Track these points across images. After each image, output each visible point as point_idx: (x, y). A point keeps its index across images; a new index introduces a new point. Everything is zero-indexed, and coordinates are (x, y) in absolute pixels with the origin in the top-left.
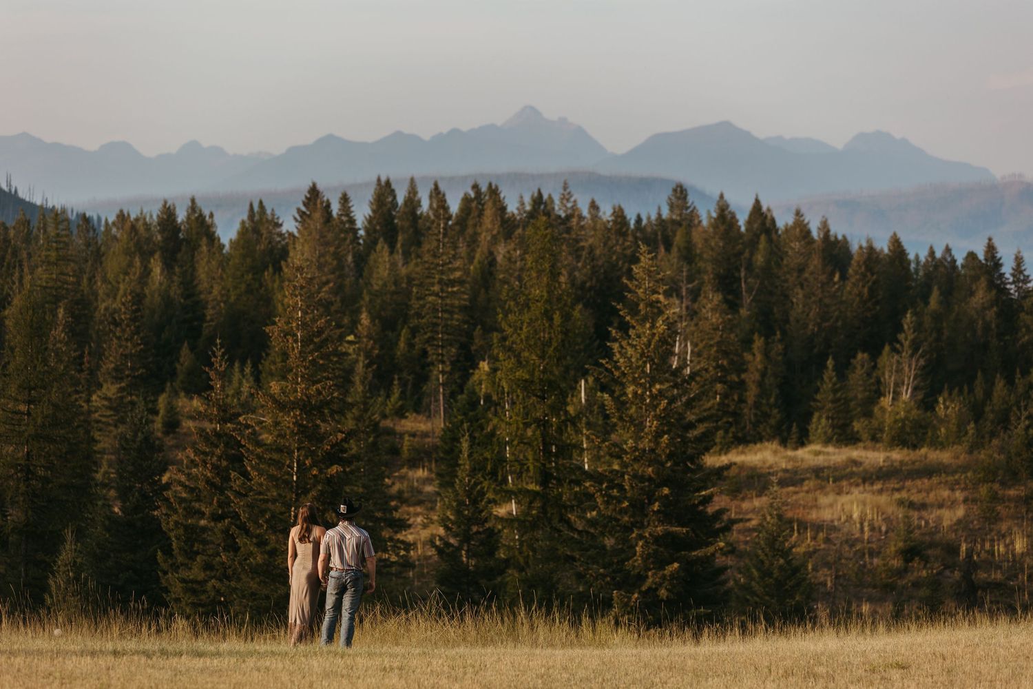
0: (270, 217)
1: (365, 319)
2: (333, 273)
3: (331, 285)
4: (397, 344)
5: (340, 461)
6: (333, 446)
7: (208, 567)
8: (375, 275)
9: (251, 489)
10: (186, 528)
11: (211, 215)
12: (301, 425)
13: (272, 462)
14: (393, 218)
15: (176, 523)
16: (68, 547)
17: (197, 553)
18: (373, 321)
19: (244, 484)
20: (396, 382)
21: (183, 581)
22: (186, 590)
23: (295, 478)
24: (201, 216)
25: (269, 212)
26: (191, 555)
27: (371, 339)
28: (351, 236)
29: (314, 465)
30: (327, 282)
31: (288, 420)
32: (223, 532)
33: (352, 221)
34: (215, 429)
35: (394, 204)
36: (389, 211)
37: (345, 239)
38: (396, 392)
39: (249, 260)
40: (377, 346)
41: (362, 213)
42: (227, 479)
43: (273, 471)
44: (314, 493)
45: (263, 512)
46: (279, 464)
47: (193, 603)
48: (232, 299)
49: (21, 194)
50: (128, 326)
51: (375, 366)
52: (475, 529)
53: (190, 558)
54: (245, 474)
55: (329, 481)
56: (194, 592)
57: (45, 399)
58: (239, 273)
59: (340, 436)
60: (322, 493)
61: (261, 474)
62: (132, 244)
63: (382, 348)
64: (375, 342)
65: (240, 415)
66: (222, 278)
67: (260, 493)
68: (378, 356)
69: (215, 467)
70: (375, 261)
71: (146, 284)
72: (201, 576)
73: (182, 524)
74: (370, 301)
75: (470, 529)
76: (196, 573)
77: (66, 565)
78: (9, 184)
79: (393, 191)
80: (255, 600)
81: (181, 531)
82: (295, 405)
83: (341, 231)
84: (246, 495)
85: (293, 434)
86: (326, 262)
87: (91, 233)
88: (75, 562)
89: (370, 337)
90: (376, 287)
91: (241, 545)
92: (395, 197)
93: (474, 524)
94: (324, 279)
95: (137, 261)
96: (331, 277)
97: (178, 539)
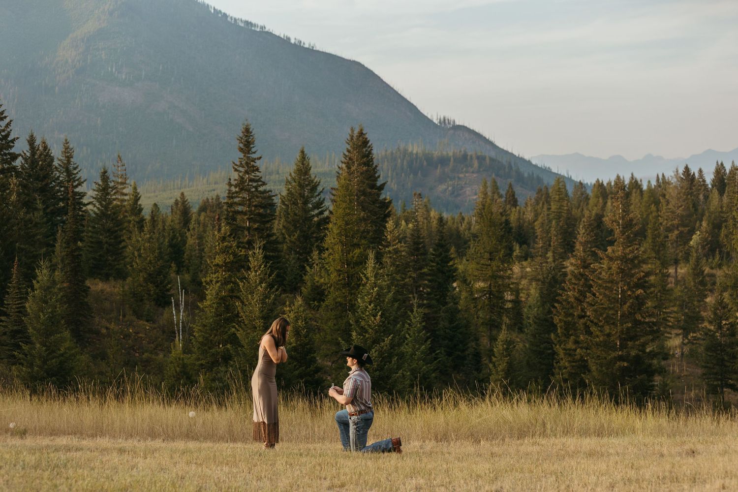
0: (667, 181)
1: (704, 224)
2: (684, 202)
3: (683, 207)
4: (720, 235)
5: (643, 287)
6: (639, 279)
7: (576, 342)
8: (712, 204)
9: (597, 302)
10: (565, 322)
11: (641, 181)
12: (621, 269)
13: (606, 288)
14: (724, 179)
15: (560, 320)
16: (503, 332)
17: (571, 335)
18: (708, 224)
19: (594, 299)
20: (717, 252)
21: (564, 349)
22: (565, 354)
23: (620, 296)
24: (636, 181)
25: (667, 178)
26: (568, 336)
27: (707, 233)
28: (703, 188)
29: (628, 289)
30: (681, 206)
31: (614, 266)
32: (583, 324)
33: (704, 181)
34: (580, 272)
35: (725, 174)
36: (722, 176)
37: (700, 189)
38: (718, 257)
39: (652, 199)
40: (710, 236)
41: (709, 178)
42: (585, 297)
43: (607, 292)
44: (628, 304)
45: (601, 315)
46: (611, 290)
47: (569, 361)
48: (645, 216)
49: (573, 178)
50: (588, 228)
51: (709, 245)
52: (724, 322)
53: (568, 338)
54: (594, 295)
55: (637, 297)
56: (570, 355)
57: (497, 258)
58: (648, 205)
59: (642, 274)
60: (632, 304)
61: (600, 294)
62: (599, 193)
63: (712, 237)
64: (709, 235)
65: (592, 264)
66: (640, 207)
67: (602, 304)
68: (710, 240)
69: (579, 291)
70: (712, 198)
71: (604, 210)
72: (574, 347)
73: (563, 320)
74: (709, 216)
75: (721, 323)
76: (571, 345)
77: (502, 341)
78: (568, 174)
79: (724, 167)
80: (599, 359)
81: (563, 324)
82: (617, 258)
83: (699, 186)
84: (594, 305)
85: (618, 273)
86: (681, 196)
87: (584, 189)
88: (507, 340)
89: (706, 232)
90: (712, 210)
91: (592, 331)
92: (725, 170)
93: (724, 320)
94: (680, 204)
95: (601, 200)
96: (683, 203)
97: (561, 328)
